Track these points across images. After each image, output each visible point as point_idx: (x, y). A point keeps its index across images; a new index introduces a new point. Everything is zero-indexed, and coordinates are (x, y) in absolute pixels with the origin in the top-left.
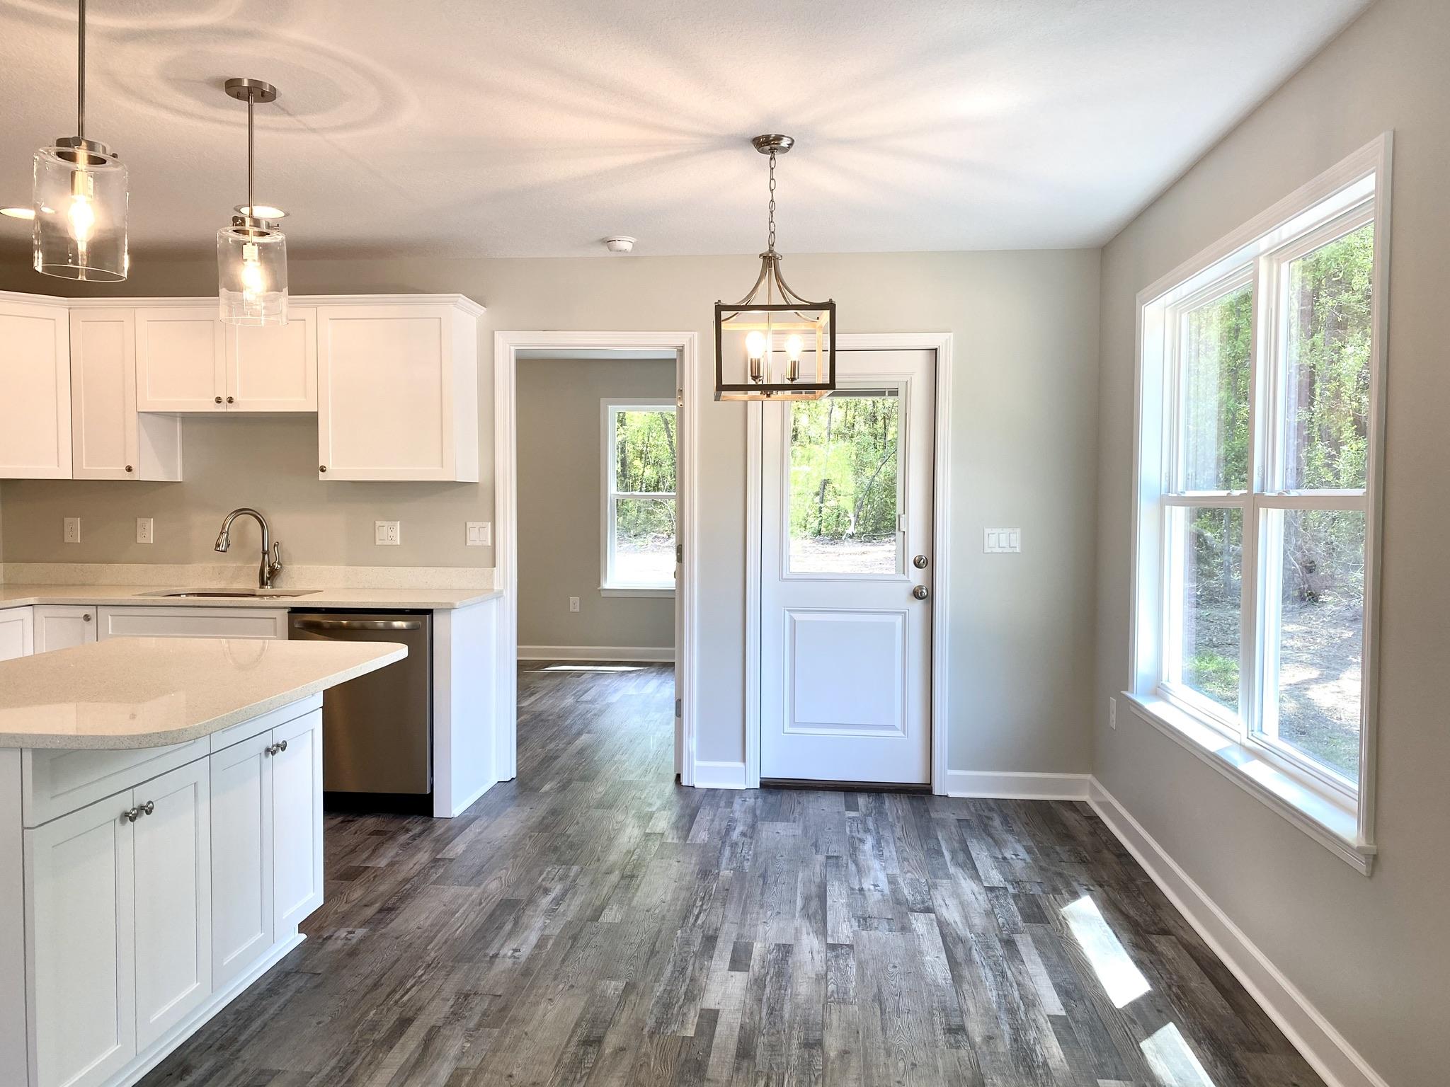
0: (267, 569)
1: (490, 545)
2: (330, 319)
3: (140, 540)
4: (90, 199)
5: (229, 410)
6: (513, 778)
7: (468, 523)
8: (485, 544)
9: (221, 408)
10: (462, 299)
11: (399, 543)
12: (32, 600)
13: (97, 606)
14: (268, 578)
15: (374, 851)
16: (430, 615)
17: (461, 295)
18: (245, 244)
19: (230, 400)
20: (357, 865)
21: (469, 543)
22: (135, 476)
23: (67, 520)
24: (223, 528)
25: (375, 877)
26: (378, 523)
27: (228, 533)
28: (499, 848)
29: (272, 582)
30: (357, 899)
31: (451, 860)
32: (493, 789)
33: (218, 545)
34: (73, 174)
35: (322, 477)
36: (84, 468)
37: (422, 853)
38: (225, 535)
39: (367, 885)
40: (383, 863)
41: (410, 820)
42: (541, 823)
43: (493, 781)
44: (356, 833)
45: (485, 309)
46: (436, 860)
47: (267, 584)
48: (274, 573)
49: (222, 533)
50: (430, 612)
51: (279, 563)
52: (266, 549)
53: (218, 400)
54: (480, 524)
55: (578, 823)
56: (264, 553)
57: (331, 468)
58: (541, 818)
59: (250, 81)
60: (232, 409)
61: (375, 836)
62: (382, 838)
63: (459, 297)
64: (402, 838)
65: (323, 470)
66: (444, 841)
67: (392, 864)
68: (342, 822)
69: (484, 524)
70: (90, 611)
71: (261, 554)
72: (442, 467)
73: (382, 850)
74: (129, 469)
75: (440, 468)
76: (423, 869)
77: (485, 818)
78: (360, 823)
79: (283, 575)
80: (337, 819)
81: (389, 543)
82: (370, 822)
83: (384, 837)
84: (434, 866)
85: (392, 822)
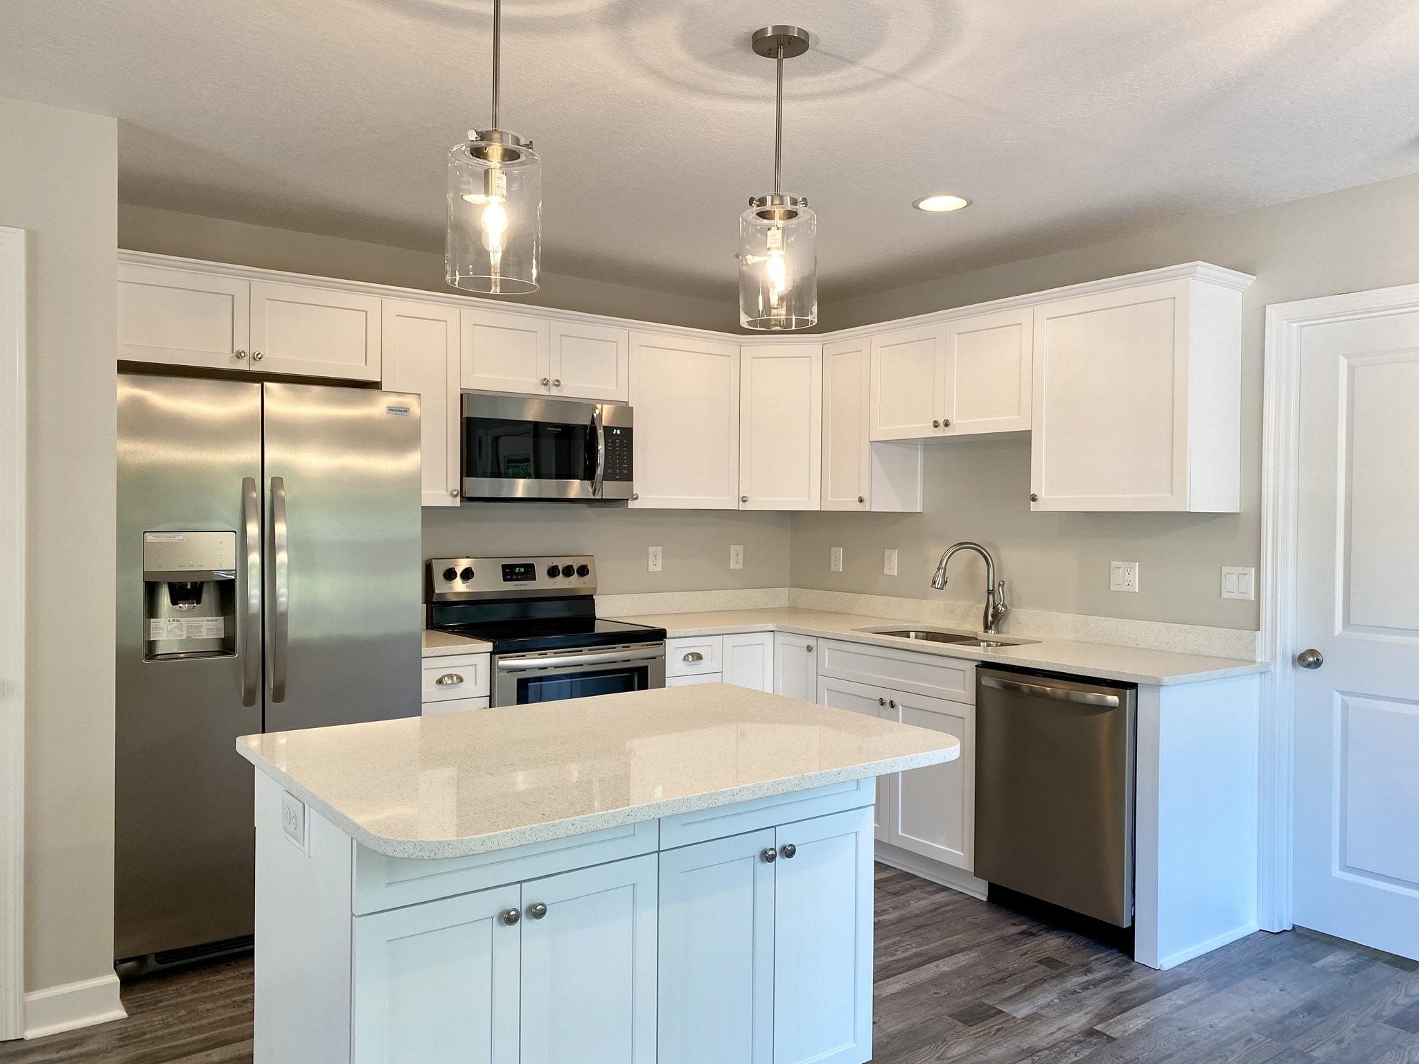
0: (991, 611)
1: (1253, 599)
2: (1047, 319)
3: (886, 572)
4: (504, 200)
5: (946, 435)
6: (1285, 930)
7: (1223, 568)
8: (1245, 597)
9: (940, 433)
10: (1202, 267)
11: (1137, 591)
12: (771, 627)
13: (817, 637)
14: (992, 623)
15: (1025, 989)
16: (1134, 691)
17: (1200, 262)
18: (769, 229)
19: (946, 424)
20: (991, 1004)
21: (1224, 595)
22: (866, 507)
23: (833, 549)
24: (941, 564)
25: (998, 1030)
26: (1114, 564)
27: (945, 569)
28: (1191, 1044)
29: (997, 625)
30: (954, 1057)
31: (1111, 1039)
32: (1246, 938)
33: (934, 582)
34: (487, 172)
35: (1034, 507)
36: (829, 499)
37: (1081, 1013)
38: (942, 571)
39: (981, 1040)
40: (1022, 1010)
41: (1102, 955)
42: (1281, 1021)
43: (1251, 925)
44: (1025, 954)
45: (1255, 277)
46: (1091, 1033)
47: (991, 628)
48: (997, 615)
49: (939, 569)
50: (1134, 686)
51: (1004, 605)
52: (991, 588)
53: (936, 425)
54: (1239, 570)
55: (1340, 1042)
56: (989, 592)
57: (1043, 497)
58: (1288, 1011)
59: (775, 28)
60: (949, 432)
61: (1044, 966)
62: (1049, 972)
63: (1197, 265)
64: (1074, 980)
65: (1034, 500)
66: (1121, 1005)
67: (1030, 1019)
68: (1021, 933)
69: (1247, 570)
70: (812, 642)
71: (986, 594)
72: (1172, 493)
73: (1035, 992)
74: (861, 500)
75: (1170, 496)
76: (1064, 1041)
77: (1202, 986)
78: (1041, 941)
79: (1011, 619)
80: (1021, 927)
81: (1125, 589)
82: (1053, 943)
83: (1054, 967)
84: (1081, 1042)
85: (1080, 950)
